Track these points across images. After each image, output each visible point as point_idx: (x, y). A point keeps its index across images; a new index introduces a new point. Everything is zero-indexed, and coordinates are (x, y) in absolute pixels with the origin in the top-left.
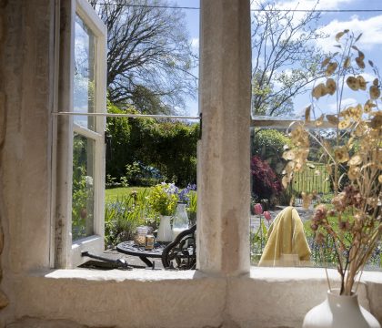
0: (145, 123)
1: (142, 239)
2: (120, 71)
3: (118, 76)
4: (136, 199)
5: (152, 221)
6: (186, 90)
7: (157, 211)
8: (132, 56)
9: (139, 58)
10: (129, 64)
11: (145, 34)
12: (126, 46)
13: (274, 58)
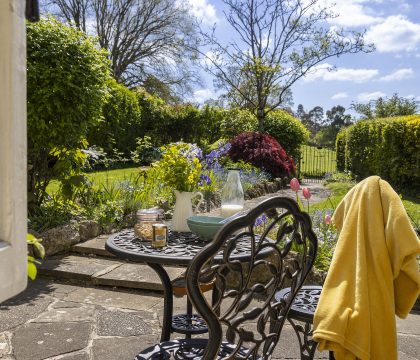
0: (155, 105)
1: (146, 230)
2: (132, 61)
3: (130, 65)
4: (145, 177)
5: (164, 201)
6: (194, 79)
7: (171, 184)
8: (143, 46)
9: (150, 48)
10: (140, 54)
11: (154, 25)
12: (137, 37)
13: (283, 39)
